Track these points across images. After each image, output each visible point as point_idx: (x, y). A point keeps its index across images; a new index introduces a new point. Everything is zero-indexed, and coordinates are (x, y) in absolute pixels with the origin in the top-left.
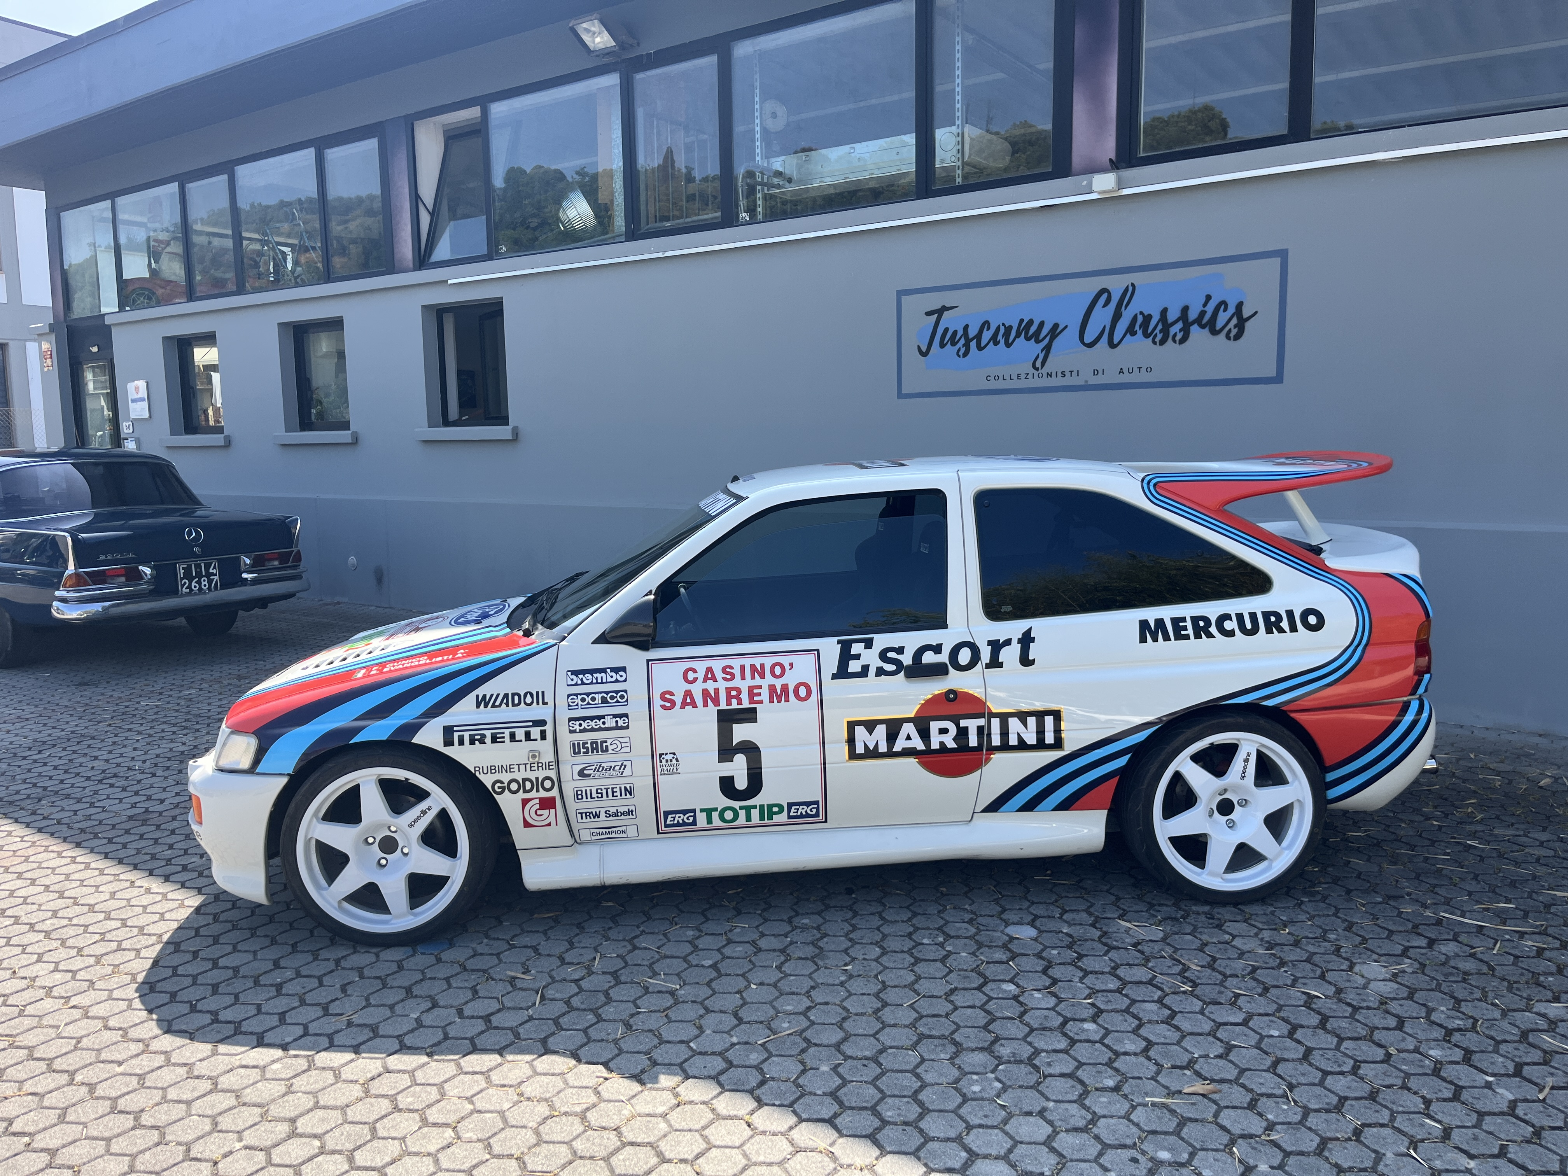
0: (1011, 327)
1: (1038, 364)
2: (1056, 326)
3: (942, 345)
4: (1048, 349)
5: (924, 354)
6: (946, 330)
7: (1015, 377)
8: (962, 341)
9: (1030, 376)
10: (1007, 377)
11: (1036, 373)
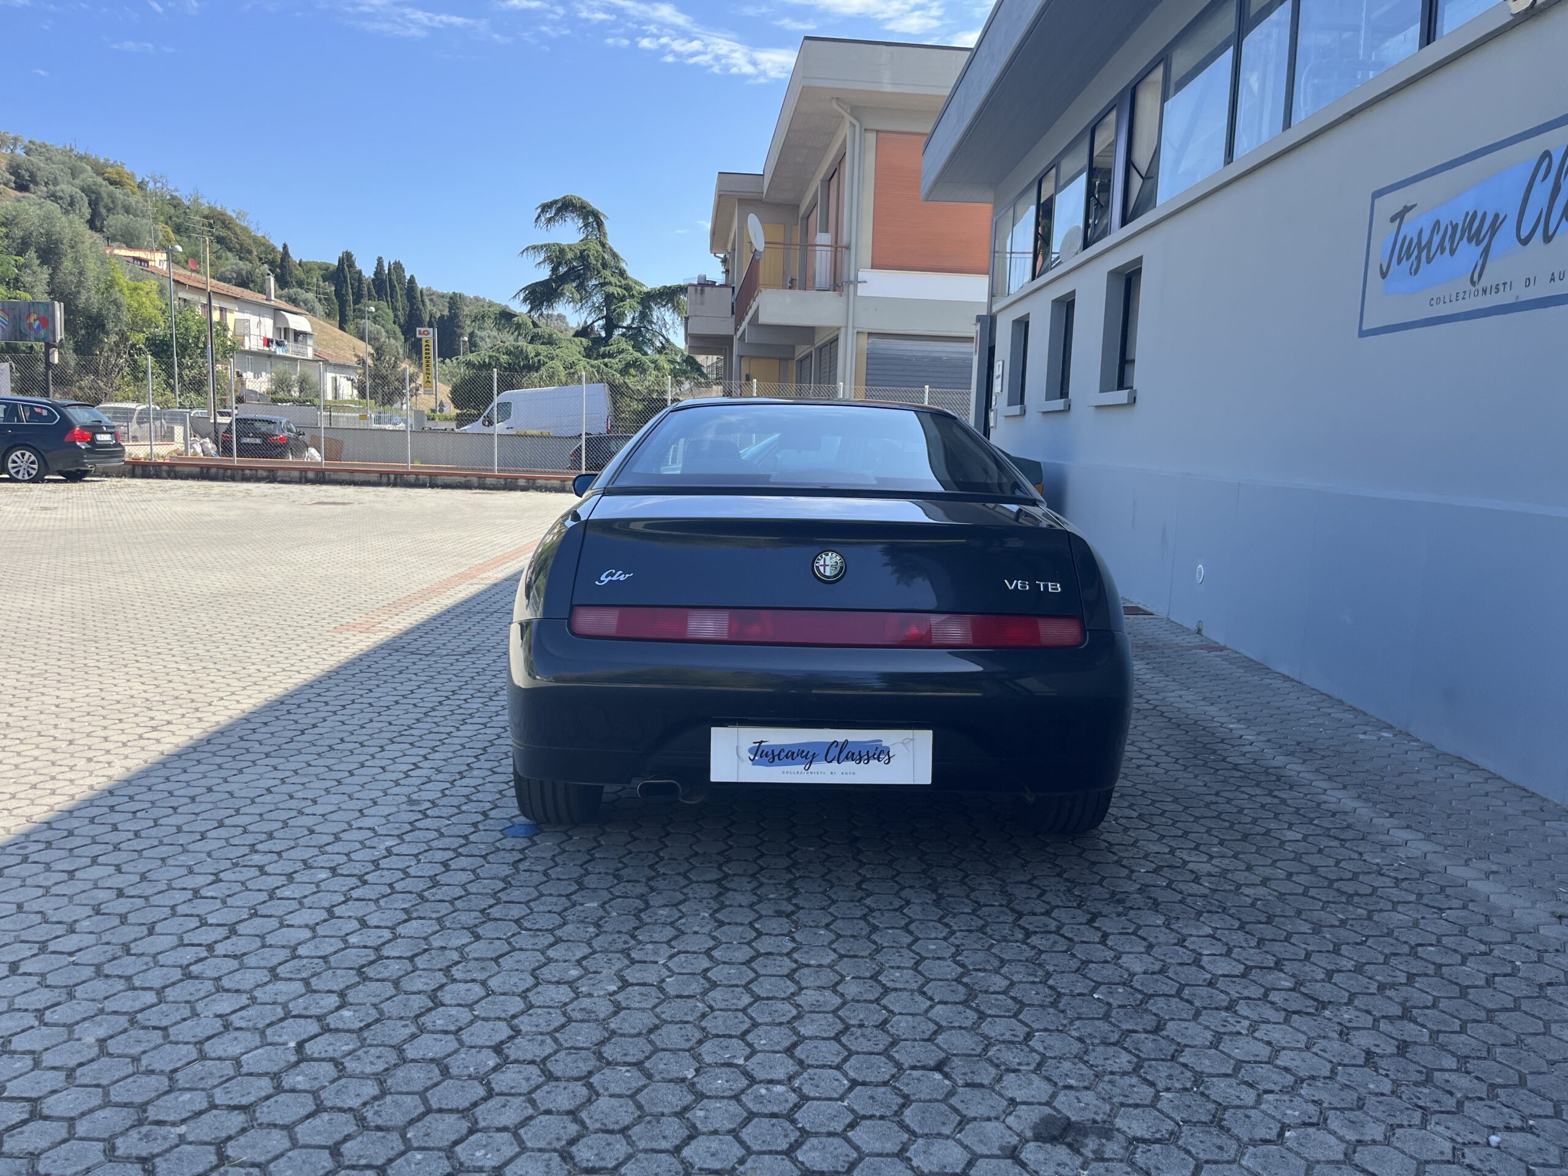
0: (1457, 224)
1: (1476, 278)
2: (1497, 216)
3: (1399, 261)
4: (1486, 252)
5: (1384, 275)
6: (1405, 238)
7: (1454, 298)
8: (1415, 253)
9: (1467, 296)
10: (1447, 300)
11: (1473, 289)
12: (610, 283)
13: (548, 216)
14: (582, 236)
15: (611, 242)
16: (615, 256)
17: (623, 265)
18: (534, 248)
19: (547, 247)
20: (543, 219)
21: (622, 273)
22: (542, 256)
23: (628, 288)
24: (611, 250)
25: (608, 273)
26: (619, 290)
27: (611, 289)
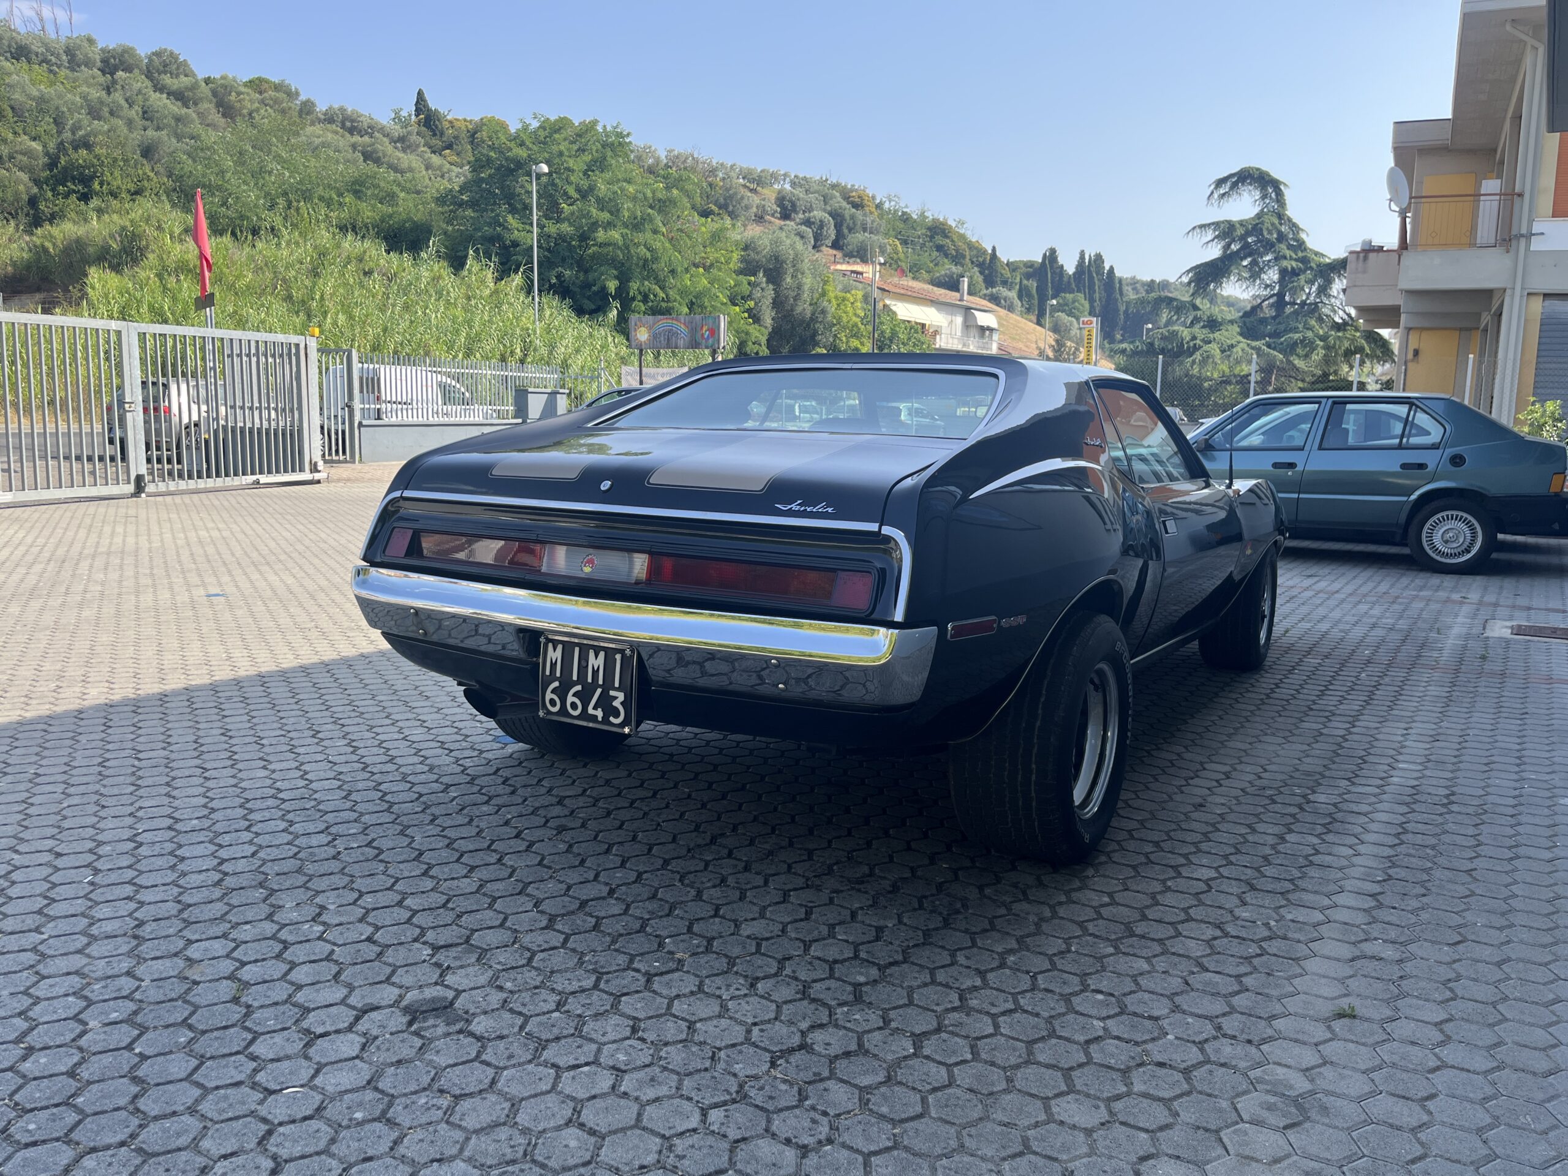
12: (1285, 258)
13: (1222, 191)
14: (1256, 210)
15: (1291, 212)
16: (1294, 226)
17: (1303, 236)
18: (1202, 226)
19: (1217, 225)
20: (1216, 196)
21: (1301, 245)
22: (1210, 234)
23: (1305, 260)
24: (1290, 220)
25: (1283, 246)
26: (1294, 264)
27: (1285, 263)
